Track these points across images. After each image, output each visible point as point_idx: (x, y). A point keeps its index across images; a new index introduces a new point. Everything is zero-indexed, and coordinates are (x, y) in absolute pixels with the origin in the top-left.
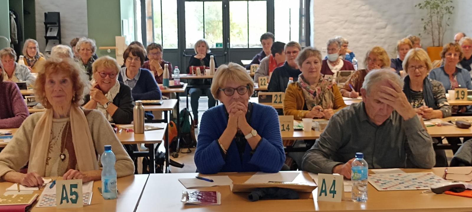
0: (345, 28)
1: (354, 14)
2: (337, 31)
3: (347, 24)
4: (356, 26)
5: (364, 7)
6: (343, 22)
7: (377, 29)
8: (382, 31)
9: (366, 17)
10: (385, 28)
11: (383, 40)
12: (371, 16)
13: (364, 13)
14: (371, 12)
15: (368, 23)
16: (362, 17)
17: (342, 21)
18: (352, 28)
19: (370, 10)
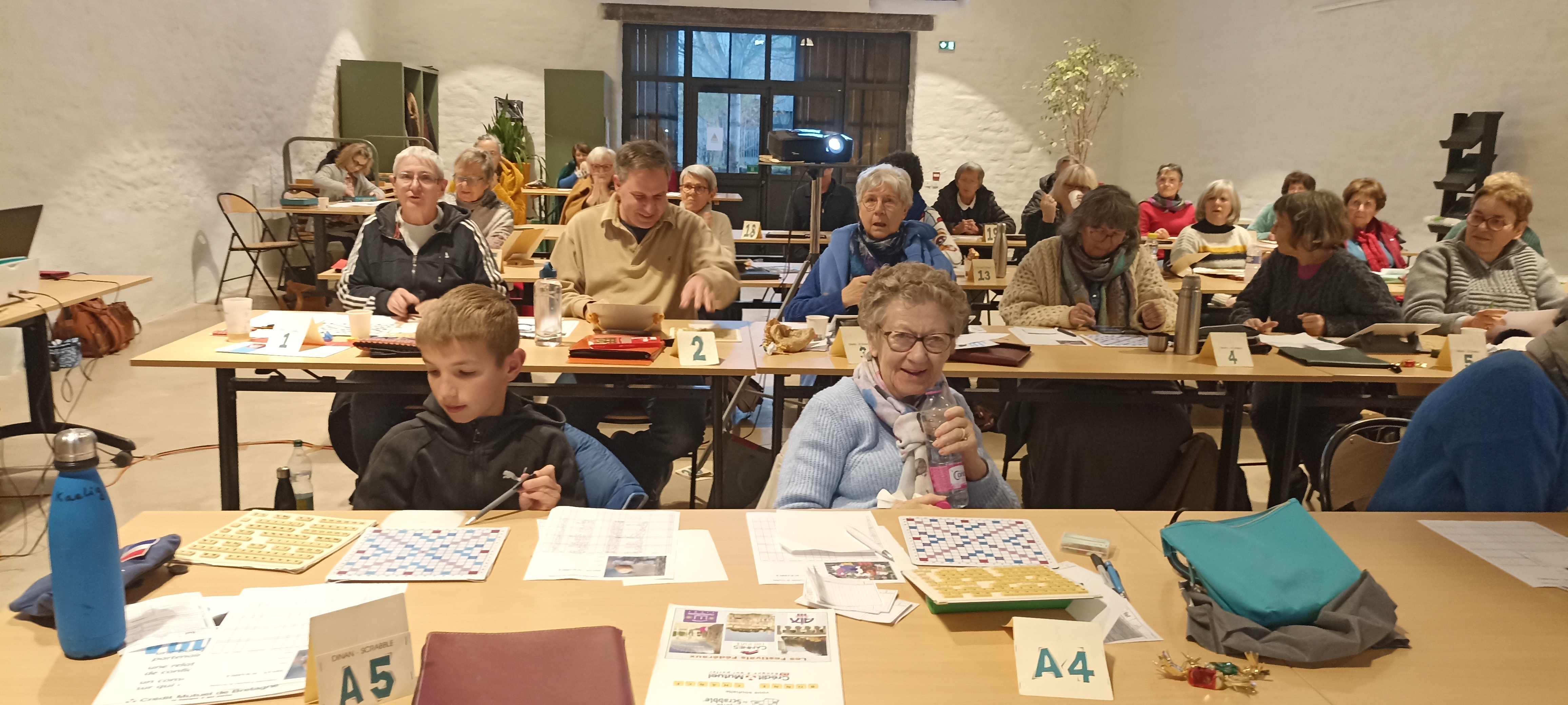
0: (963, 150)
1: (979, 126)
2: (950, 153)
3: (967, 142)
4: (981, 146)
5: (995, 115)
6: (961, 139)
7: (1016, 152)
8: (1024, 155)
9: (999, 131)
10: (1028, 151)
11: (1024, 171)
12: (1007, 130)
13: (997, 125)
14: (1007, 124)
15: (1002, 142)
16: (992, 131)
17: (960, 136)
18: (975, 149)
19: (1005, 120)
